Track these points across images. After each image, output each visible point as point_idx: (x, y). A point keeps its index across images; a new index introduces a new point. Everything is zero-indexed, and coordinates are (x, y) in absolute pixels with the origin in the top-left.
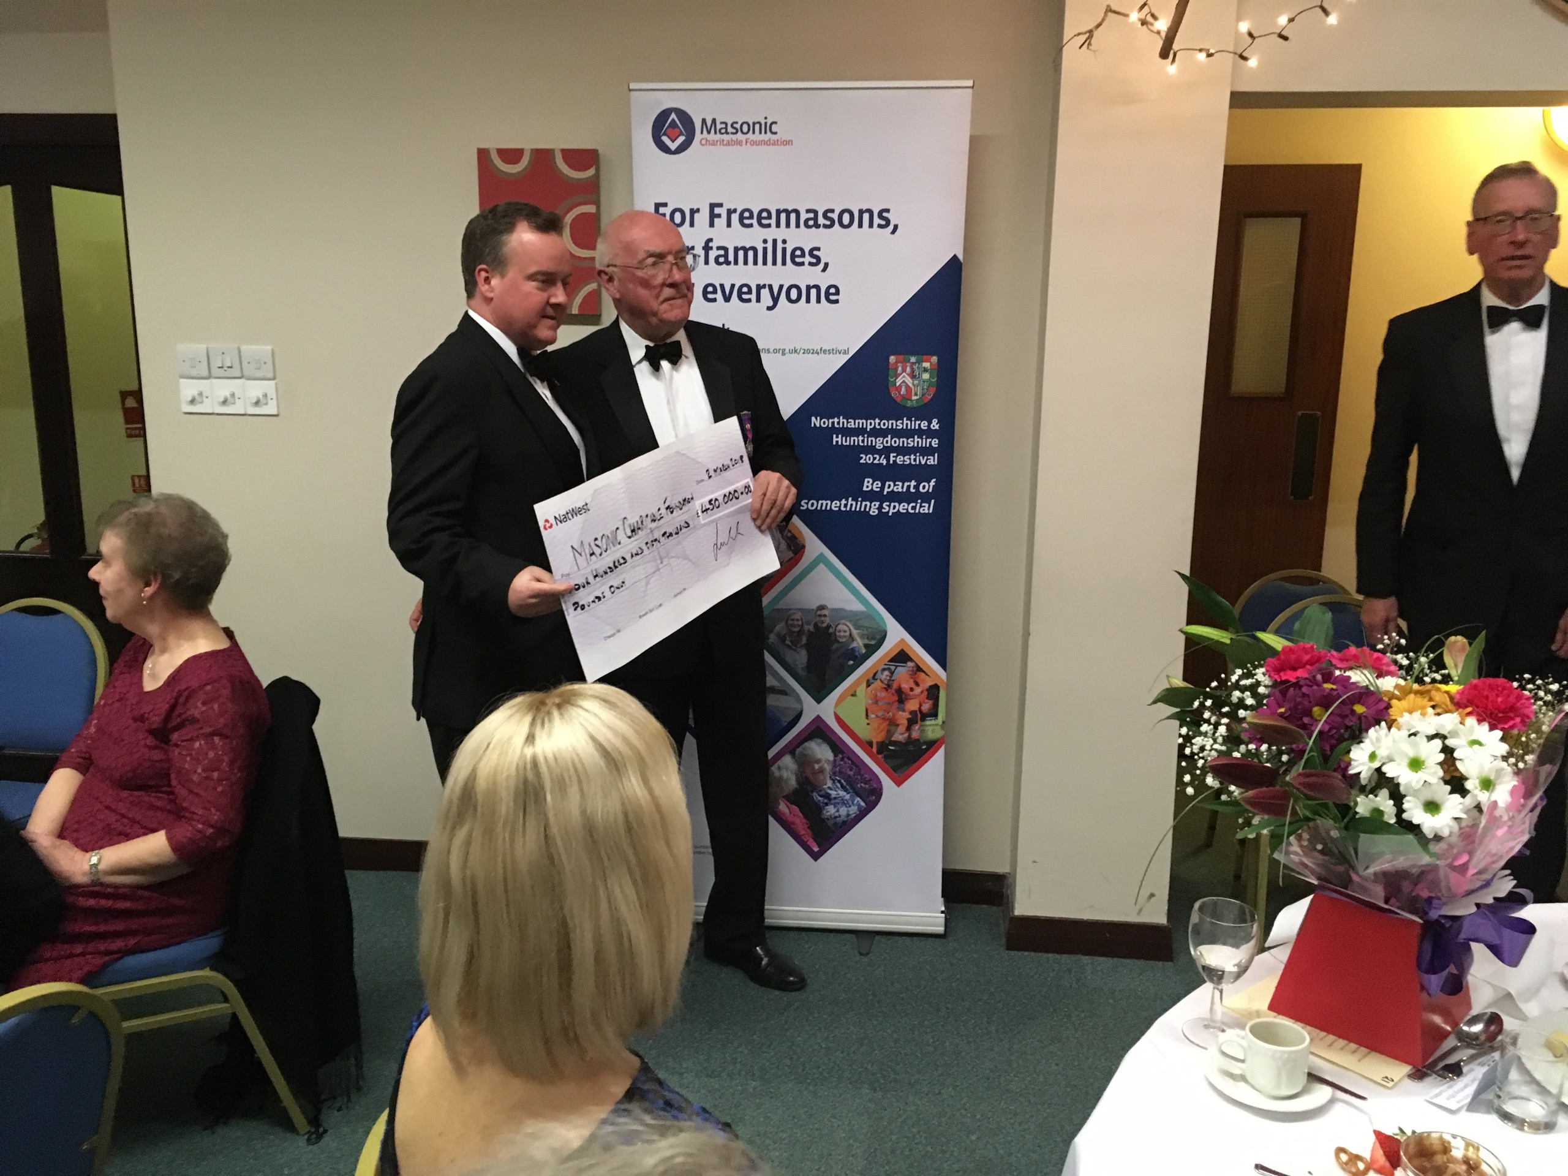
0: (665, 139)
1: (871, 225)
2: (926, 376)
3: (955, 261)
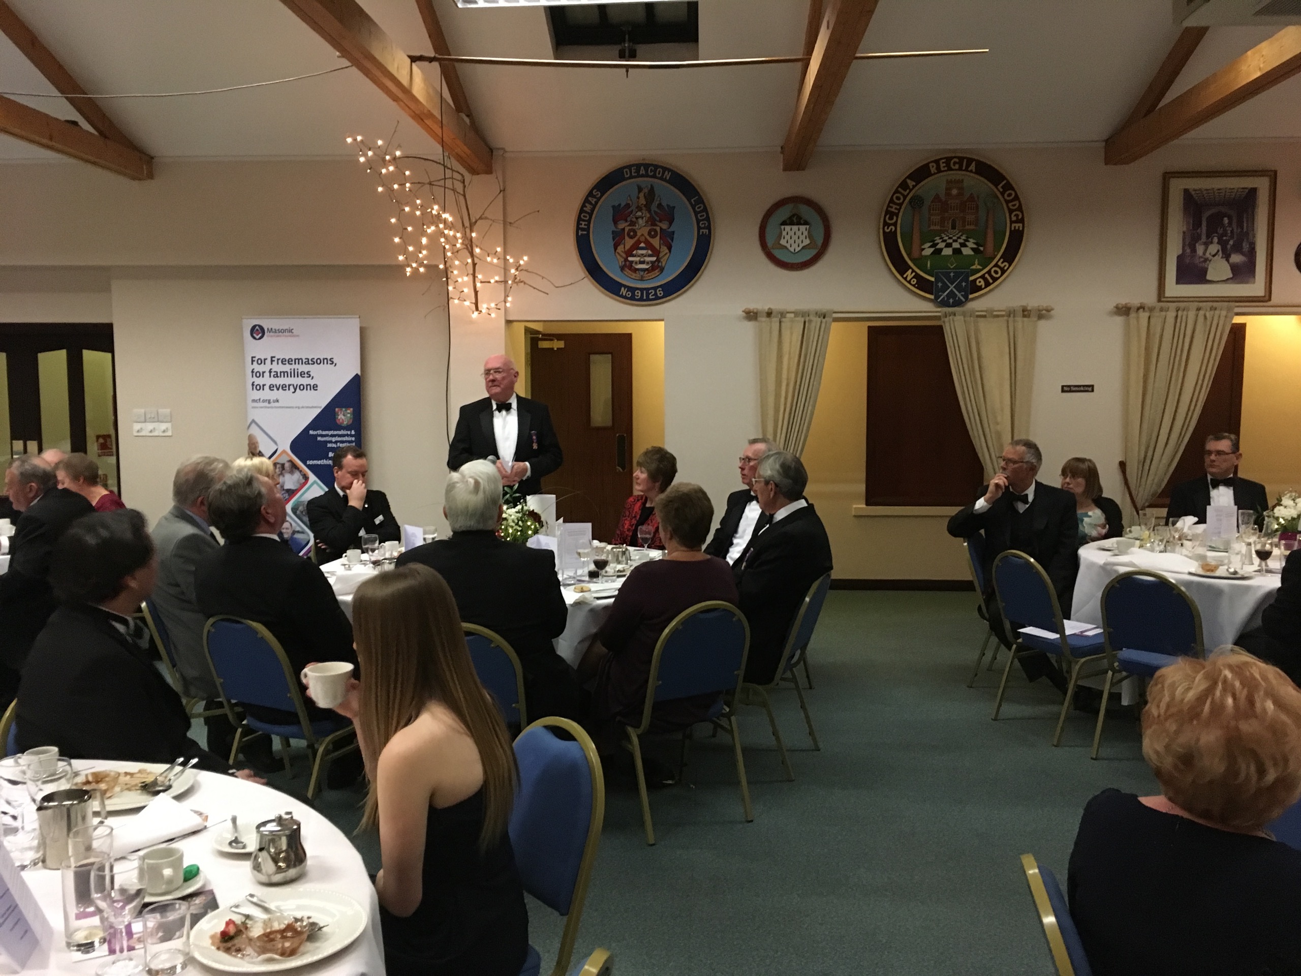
0: (255, 335)
1: (327, 363)
2: (349, 415)
3: (357, 374)
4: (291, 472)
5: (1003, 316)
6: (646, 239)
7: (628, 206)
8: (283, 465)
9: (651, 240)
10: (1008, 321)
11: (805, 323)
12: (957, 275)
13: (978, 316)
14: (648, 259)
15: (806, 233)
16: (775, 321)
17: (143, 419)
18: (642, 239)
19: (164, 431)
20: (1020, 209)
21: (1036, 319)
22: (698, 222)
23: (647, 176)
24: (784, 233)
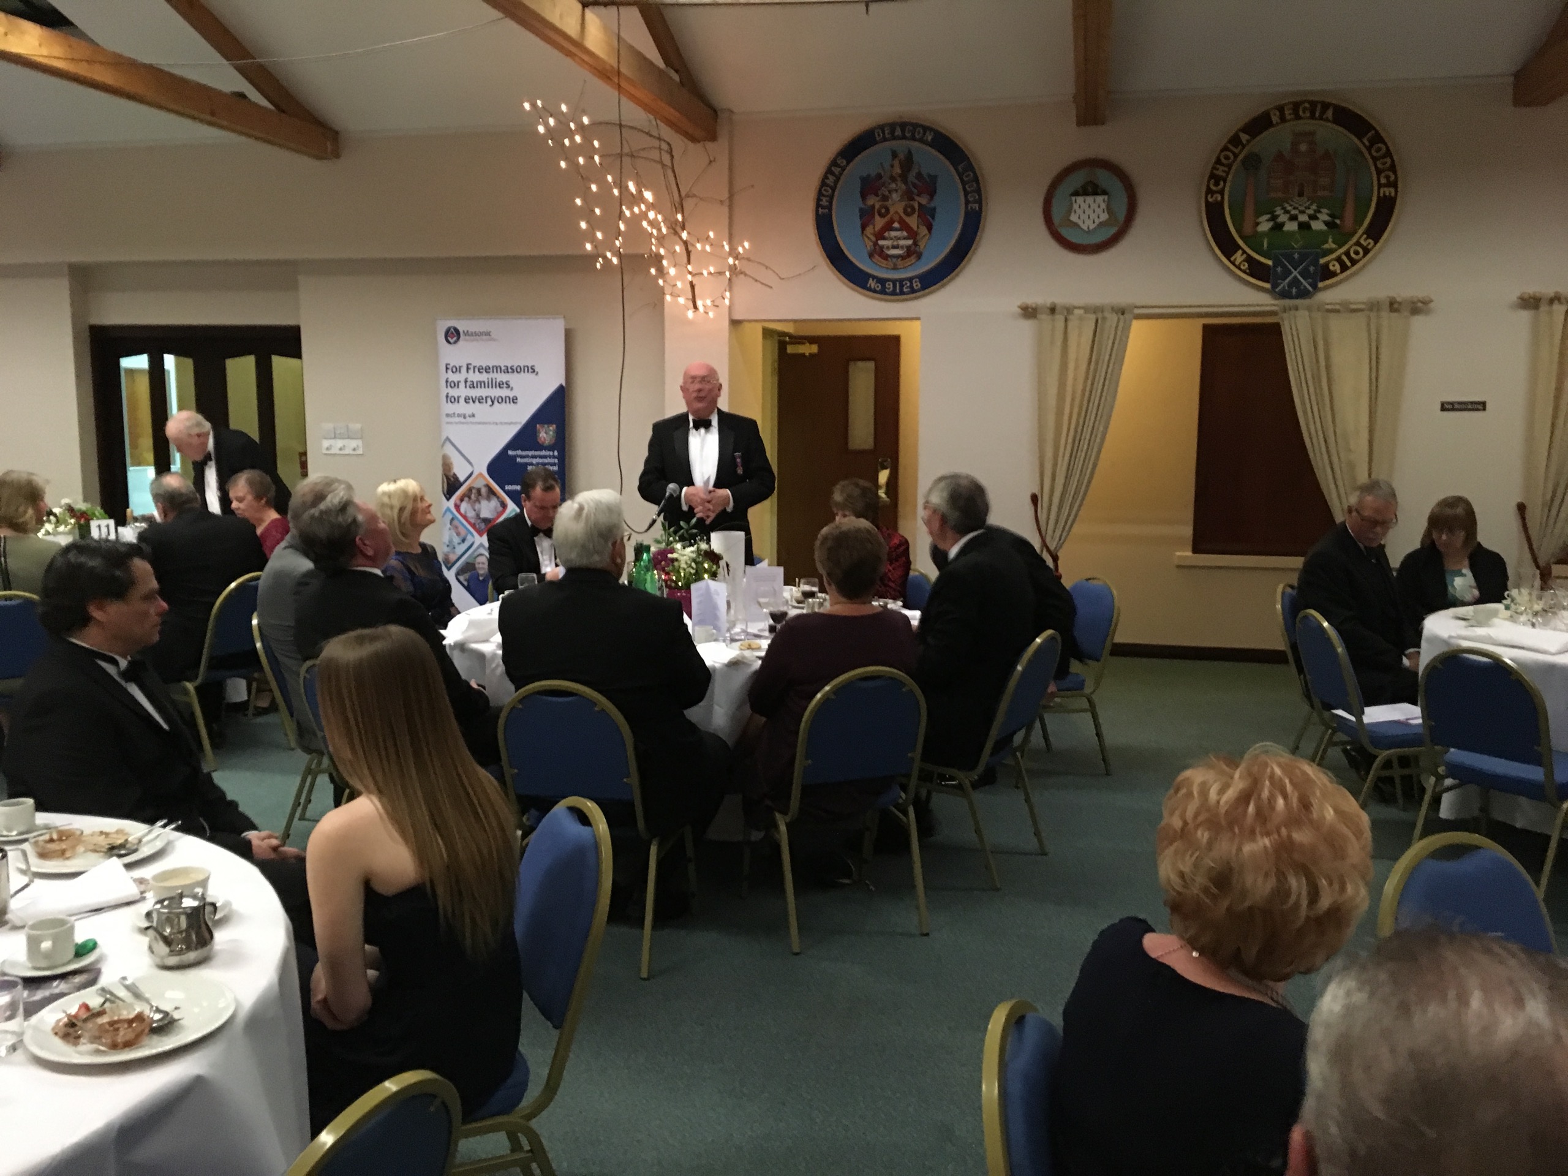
0: (449, 339)
1: (528, 371)
2: (551, 433)
3: (561, 386)
4: (488, 499)
5: (1361, 310)
6: (900, 217)
7: (879, 176)
8: (479, 491)
9: (907, 219)
10: (1369, 318)
11: (1097, 321)
12: (1303, 257)
13: (1329, 311)
14: (902, 242)
15: (1103, 206)
16: (1060, 319)
17: (333, 436)
18: (896, 218)
19: (354, 450)
20: (1393, 168)
21: (1406, 313)
22: (966, 194)
23: (904, 137)
24: (1076, 206)
